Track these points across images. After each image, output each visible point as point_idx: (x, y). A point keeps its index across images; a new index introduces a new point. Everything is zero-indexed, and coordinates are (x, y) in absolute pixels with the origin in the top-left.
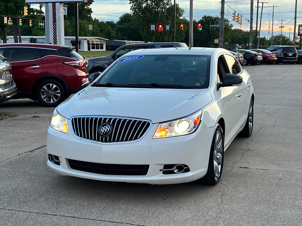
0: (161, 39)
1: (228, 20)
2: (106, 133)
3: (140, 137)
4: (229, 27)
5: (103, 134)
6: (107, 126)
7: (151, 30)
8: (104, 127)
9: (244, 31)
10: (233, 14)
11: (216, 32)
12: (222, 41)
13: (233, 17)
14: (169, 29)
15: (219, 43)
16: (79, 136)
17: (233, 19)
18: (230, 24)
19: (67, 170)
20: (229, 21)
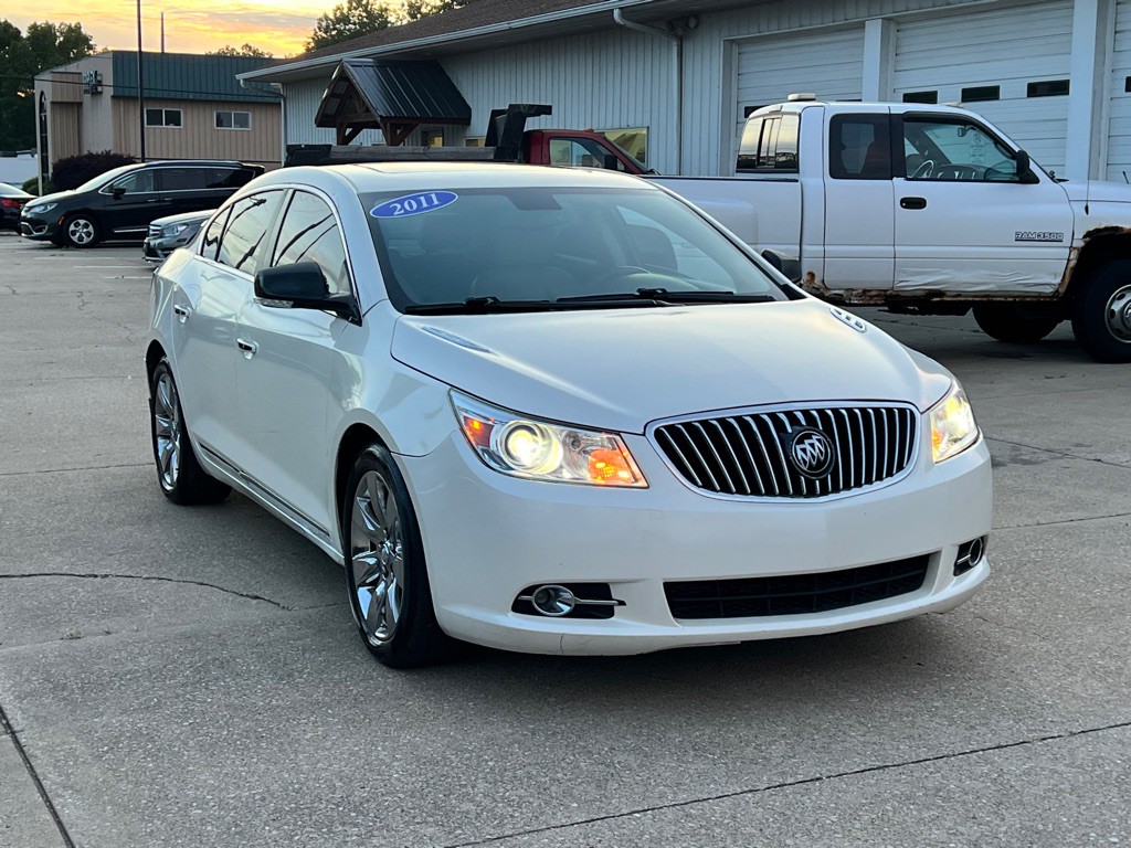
3: (907, 463)
6: (813, 437)
8: (806, 441)
16: (715, 489)
19: (672, 625)
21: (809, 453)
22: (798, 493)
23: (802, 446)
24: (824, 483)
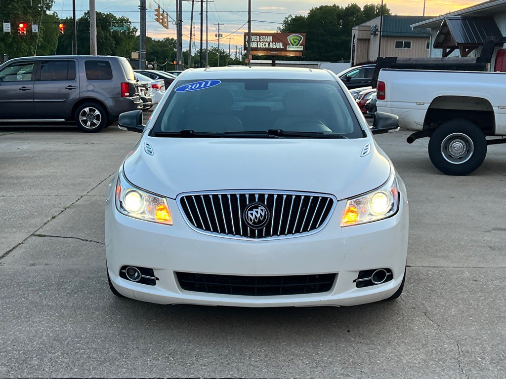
0: (15, 49)
1: (128, 20)
2: (260, 222)
3: (319, 226)
4: (131, 32)
5: (254, 223)
6: (259, 208)
7: (4, 31)
8: (254, 210)
9: (155, 40)
10: (155, 10)
11: (109, 39)
12: (144, 56)
13: (156, 15)
14: (37, 31)
15: (139, 59)
16: (203, 229)
17: (155, 19)
18: (132, 27)
19: (178, 293)
20: (130, 22)
21: (254, 215)
22: (245, 234)
23: (251, 212)
24: (260, 232)
